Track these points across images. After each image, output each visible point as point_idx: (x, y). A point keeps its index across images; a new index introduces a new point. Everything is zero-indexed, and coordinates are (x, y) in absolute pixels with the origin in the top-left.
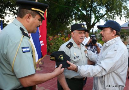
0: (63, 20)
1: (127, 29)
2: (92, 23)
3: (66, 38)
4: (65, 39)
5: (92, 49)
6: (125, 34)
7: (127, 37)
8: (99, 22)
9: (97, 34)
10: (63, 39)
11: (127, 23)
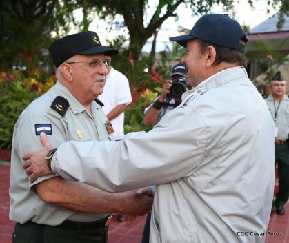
0: (29, 8)
1: (273, 41)
2: (147, 21)
3: (44, 83)
4: (40, 85)
6: (270, 57)
7: (277, 68)
8: (175, 15)
9: (169, 61)
10: (34, 84)
11: (272, 19)
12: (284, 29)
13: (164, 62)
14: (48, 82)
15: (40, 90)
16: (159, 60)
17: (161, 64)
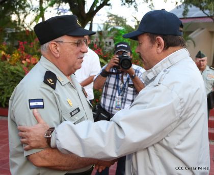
2: (87, 9)
3: (11, 54)
4: (8, 56)
5: (120, 82)
8: (109, 5)
9: (105, 38)
10: (4, 55)
11: (179, 9)
12: (187, 17)
13: (101, 39)
14: (14, 53)
15: (8, 60)
16: (97, 37)
17: (99, 41)
